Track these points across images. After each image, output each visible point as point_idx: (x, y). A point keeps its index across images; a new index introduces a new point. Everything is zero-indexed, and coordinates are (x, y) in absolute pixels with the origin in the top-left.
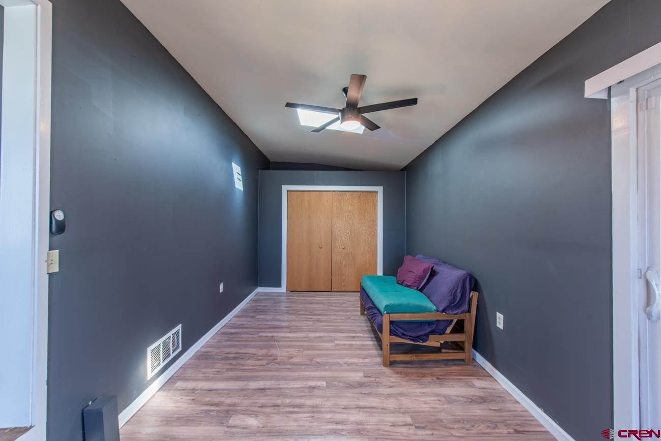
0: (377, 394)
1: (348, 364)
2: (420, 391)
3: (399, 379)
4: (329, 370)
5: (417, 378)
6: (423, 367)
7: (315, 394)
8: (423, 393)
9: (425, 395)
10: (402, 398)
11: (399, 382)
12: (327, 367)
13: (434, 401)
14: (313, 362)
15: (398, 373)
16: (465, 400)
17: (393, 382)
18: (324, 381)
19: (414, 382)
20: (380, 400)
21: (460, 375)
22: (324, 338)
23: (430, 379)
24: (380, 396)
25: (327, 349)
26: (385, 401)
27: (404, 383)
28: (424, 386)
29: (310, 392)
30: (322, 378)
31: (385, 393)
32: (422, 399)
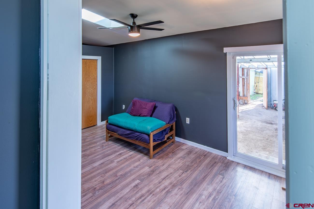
0: (163, 170)
1: (137, 167)
2: (173, 160)
3: (162, 160)
4: (131, 175)
5: (167, 157)
6: (164, 152)
7: (141, 188)
8: (175, 160)
9: (176, 160)
10: (172, 166)
11: (164, 162)
12: (129, 174)
13: (180, 161)
14: (119, 177)
15: (159, 159)
16: (187, 155)
17: (162, 163)
18: (136, 180)
19: (168, 159)
20: (166, 172)
21: (177, 148)
22: (106, 163)
23: (171, 154)
24: (165, 170)
25: (116, 167)
26: (168, 171)
27: (166, 161)
28: (172, 158)
29: (137, 189)
30: (134, 180)
31: (164, 168)
32: (177, 162)
